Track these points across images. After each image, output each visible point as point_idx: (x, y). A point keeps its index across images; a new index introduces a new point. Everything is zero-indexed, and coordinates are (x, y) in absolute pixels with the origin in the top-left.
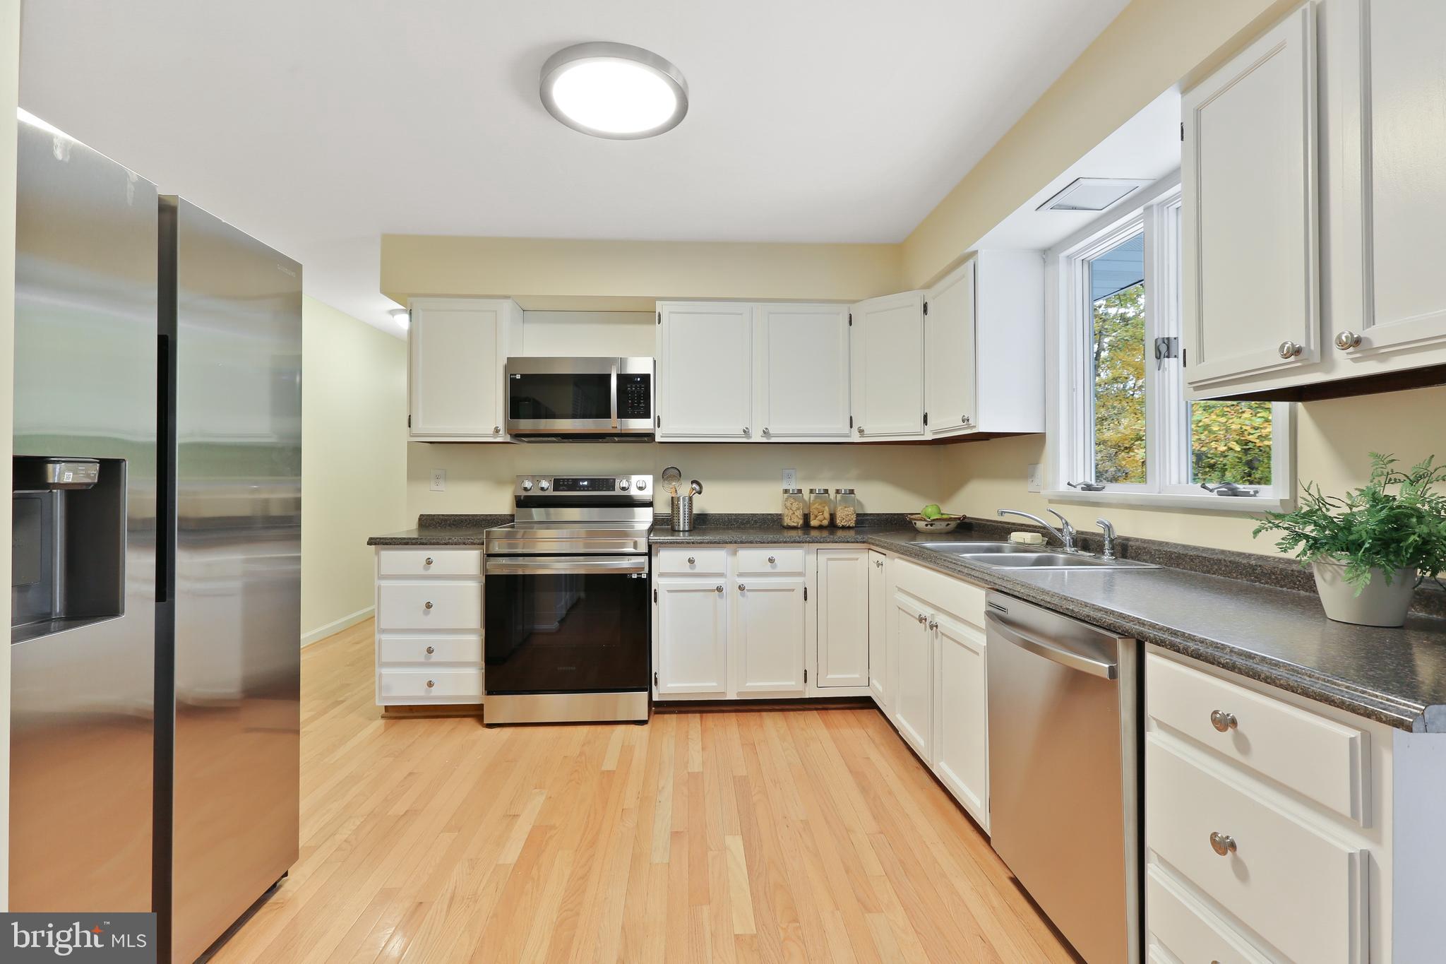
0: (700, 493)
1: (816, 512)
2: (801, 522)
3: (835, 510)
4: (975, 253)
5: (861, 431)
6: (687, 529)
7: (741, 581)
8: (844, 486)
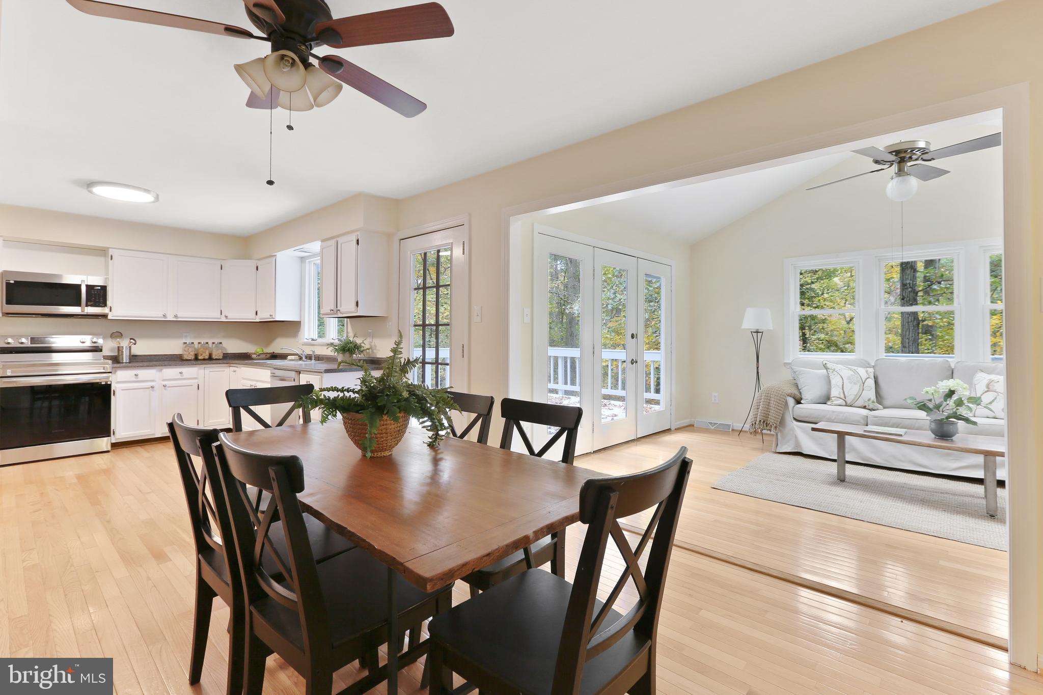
0: (135, 344)
1: (201, 352)
2: (193, 357)
3: (212, 352)
4: (276, 255)
5: (226, 317)
6: (128, 362)
7: (164, 383)
8: (217, 341)
